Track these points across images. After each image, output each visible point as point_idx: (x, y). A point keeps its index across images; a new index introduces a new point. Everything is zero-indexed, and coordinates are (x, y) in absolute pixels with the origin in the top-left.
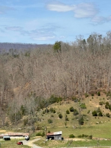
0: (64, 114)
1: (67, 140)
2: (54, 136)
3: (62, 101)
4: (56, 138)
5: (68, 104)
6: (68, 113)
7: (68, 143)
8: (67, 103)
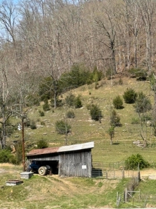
0: (106, 109)
1: (116, 175)
2: (59, 159)
3: (102, 80)
4: (65, 165)
5: (120, 87)
6: (118, 105)
7: (119, 189)
8: (115, 84)
